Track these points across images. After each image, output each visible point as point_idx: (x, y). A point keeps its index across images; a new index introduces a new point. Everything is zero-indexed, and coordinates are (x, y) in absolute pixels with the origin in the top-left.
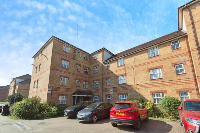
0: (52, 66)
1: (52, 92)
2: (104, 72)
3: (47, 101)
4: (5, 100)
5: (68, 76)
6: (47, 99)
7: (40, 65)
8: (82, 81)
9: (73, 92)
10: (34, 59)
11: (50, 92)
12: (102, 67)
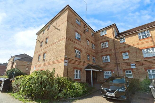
0: (67, 35)
1: (68, 64)
2: (116, 47)
3: (64, 75)
4: (2, 75)
5: (81, 49)
6: (64, 72)
7: (46, 39)
8: (91, 55)
9: (86, 66)
10: (37, 35)
11: (66, 65)
12: (114, 42)
